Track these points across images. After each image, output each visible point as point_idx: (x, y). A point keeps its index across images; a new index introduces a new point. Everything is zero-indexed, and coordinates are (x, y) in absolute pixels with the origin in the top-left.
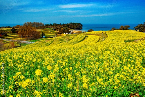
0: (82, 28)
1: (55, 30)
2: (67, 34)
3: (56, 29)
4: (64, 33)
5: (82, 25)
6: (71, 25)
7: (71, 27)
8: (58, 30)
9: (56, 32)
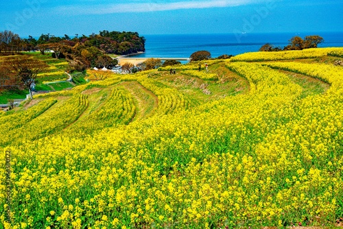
0: (144, 50)
1: (62, 56)
2: (104, 69)
3: (66, 54)
4: (95, 68)
5: (143, 40)
6: (109, 39)
7: (109, 47)
8: (71, 58)
9: (66, 63)
